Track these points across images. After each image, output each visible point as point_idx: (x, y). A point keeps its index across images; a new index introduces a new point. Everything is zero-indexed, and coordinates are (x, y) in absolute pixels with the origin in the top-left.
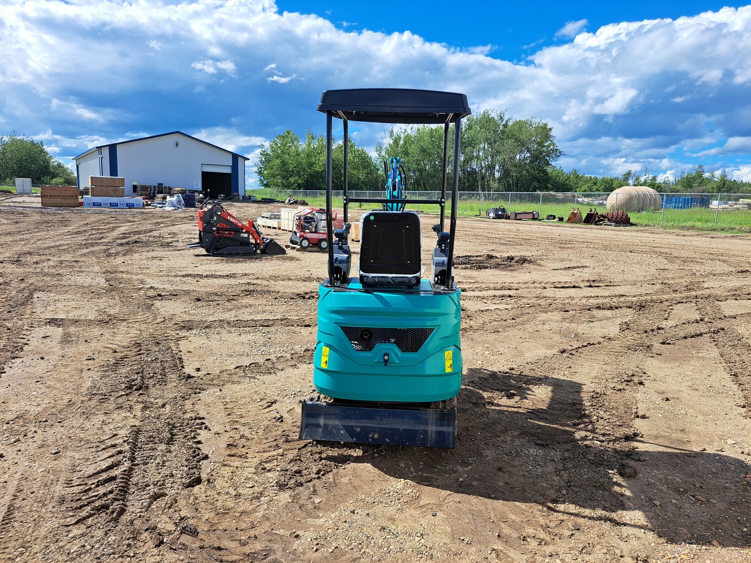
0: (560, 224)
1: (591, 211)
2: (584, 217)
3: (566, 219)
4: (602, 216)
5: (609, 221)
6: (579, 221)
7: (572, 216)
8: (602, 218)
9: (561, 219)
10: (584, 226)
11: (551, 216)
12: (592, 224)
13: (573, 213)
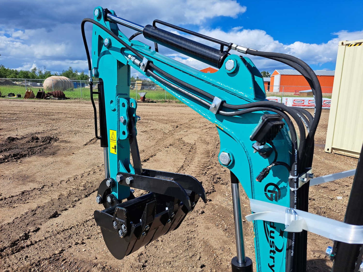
0: (19, 99)
1: (40, 91)
2: (36, 95)
3: (23, 95)
4: (48, 93)
5: (54, 96)
6: (32, 97)
7: (27, 94)
8: (49, 95)
9: (19, 96)
10: (37, 100)
11: (11, 94)
12: (42, 98)
13: (27, 92)
